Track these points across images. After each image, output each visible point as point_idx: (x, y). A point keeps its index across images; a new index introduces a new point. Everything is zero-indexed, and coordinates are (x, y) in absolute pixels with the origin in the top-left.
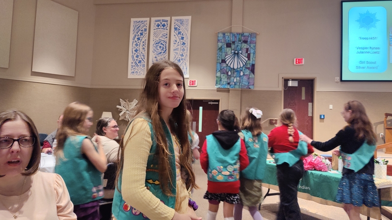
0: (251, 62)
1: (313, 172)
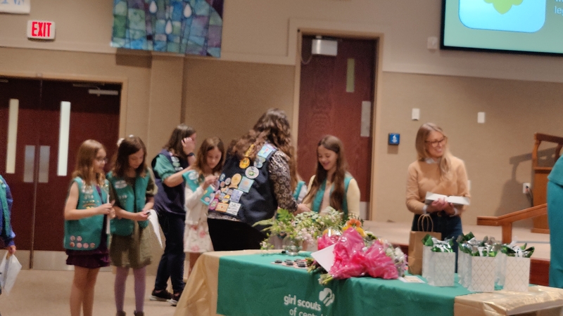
1: (364, 281)
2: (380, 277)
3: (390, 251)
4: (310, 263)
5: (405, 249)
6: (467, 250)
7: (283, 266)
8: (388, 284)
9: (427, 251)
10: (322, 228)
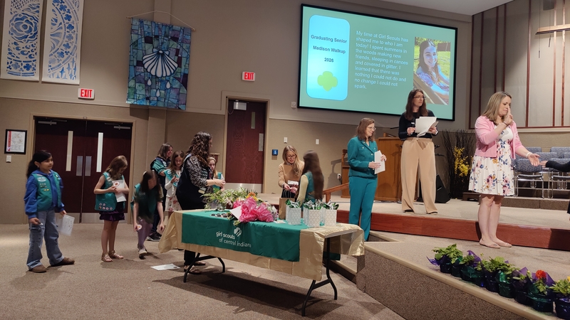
0: (183, 71)
1: (256, 223)
2: (265, 221)
3: (269, 208)
4: (229, 215)
5: (277, 207)
6: (307, 207)
7: (216, 217)
8: (268, 224)
9: (288, 207)
10: (236, 197)
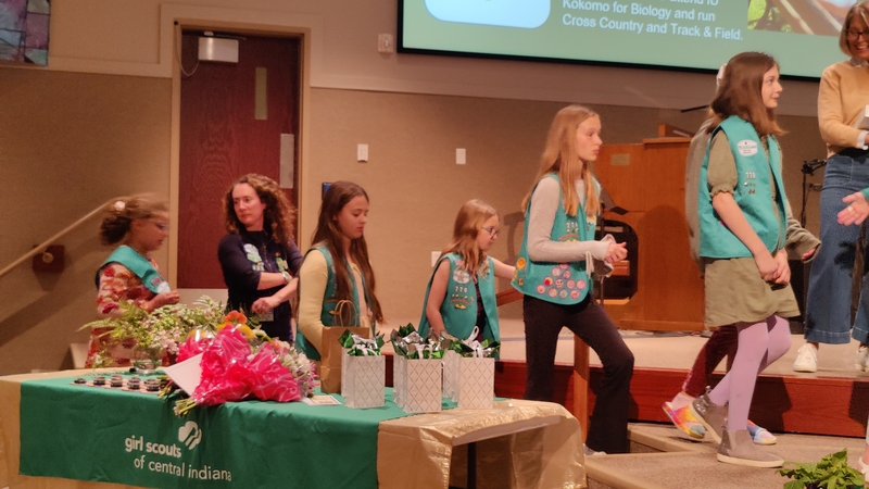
1: (245, 406)
2: (274, 399)
3: (288, 358)
4: (165, 382)
8: (282, 409)
